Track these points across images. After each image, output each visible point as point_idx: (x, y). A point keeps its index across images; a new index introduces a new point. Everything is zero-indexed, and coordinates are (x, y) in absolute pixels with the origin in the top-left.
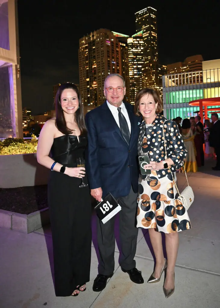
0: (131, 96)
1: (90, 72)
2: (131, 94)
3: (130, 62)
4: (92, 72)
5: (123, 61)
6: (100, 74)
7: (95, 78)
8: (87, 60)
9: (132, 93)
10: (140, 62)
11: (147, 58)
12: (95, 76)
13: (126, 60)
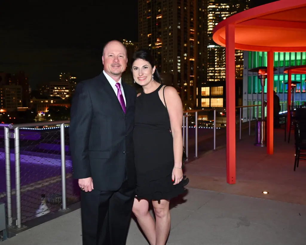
0: (209, 59)
1: (153, 26)
2: (209, 56)
3: (211, 13)
4: (155, 25)
5: (200, 9)
6: (166, 28)
7: (160, 33)
8: (149, 8)
9: (211, 56)
10: (224, 12)
11: (235, 6)
12: (160, 30)
13: (204, 9)
